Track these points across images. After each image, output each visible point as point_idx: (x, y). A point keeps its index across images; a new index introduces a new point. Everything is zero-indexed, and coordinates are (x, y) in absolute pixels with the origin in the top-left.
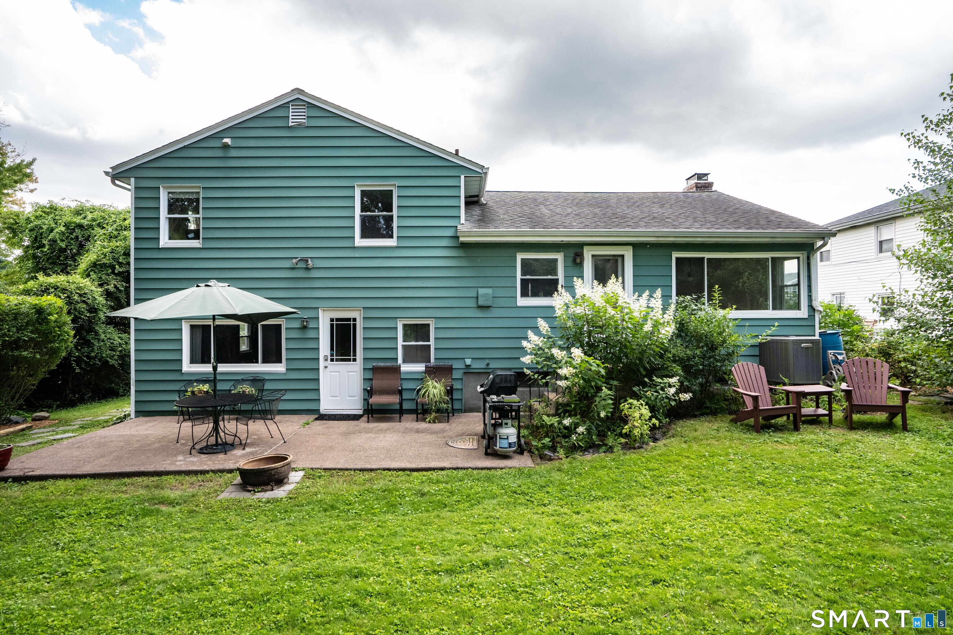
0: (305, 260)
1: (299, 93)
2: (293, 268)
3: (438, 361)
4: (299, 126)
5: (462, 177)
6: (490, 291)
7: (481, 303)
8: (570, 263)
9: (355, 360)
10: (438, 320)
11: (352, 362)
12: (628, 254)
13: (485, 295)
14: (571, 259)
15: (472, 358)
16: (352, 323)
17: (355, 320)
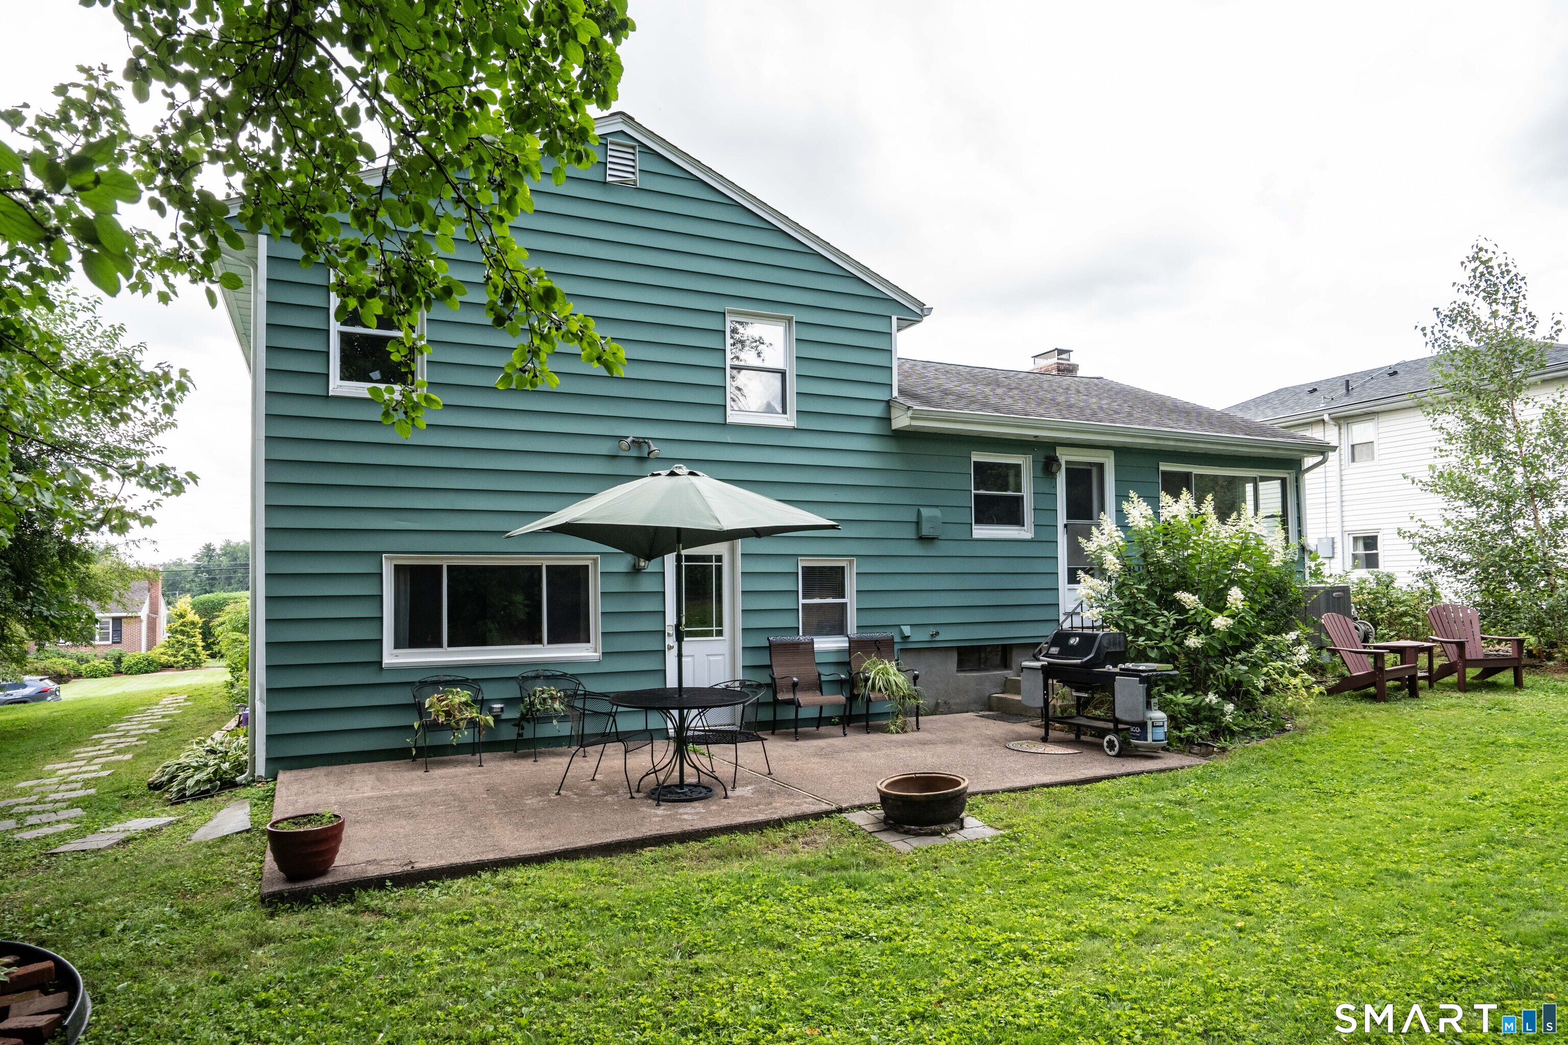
0: (638, 443)
1: (624, 122)
2: (614, 457)
3: (861, 630)
4: (623, 185)
5: (894, 318)
6: (936, 512)
7: (925, 532)
8: (1040, 473)
9: (720, 633)
10: (861, 559)
11: (714, 638)
12: (1109, 462)
13: (932, 519)
14: (1041, 465)
15: (911, 625)
16: (714, 564)
17: (719, 558)
